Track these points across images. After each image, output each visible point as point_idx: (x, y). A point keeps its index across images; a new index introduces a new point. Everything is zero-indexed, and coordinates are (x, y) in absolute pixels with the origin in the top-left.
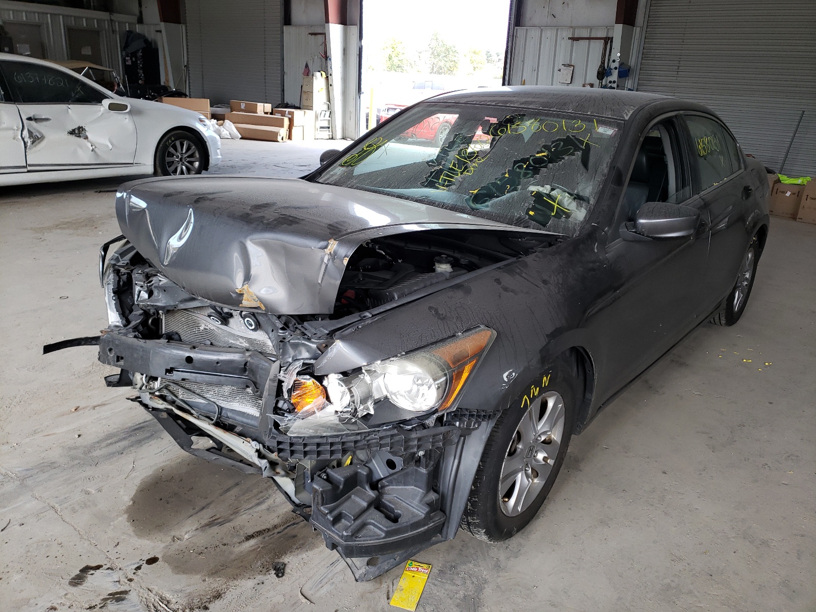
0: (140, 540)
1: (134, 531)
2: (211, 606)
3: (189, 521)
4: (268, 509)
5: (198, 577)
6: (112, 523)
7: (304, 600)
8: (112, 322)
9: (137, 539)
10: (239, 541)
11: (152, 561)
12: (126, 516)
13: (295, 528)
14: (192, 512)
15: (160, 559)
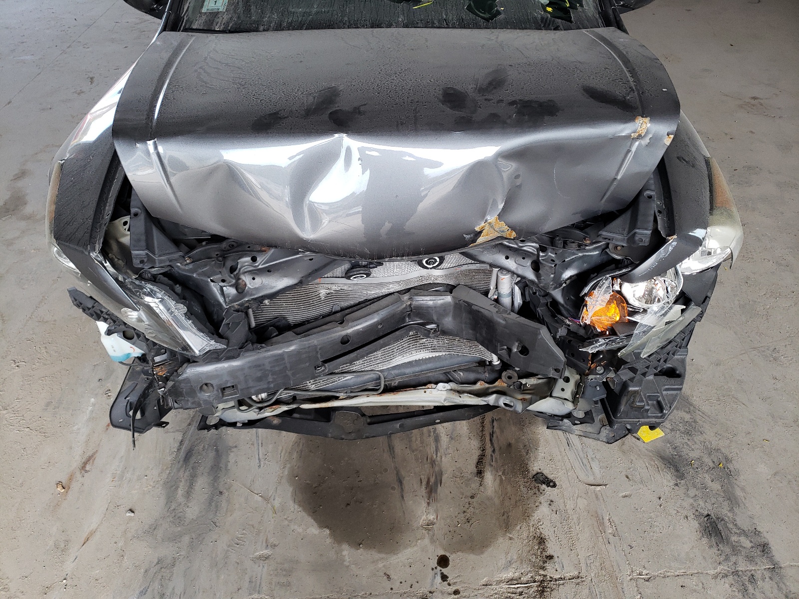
0: (400, 555)
1: (380, 552)
2: (550, 552)
3: (409, 502)
4: (451, 438)
5: (501, 540)
6: (346, 563)
7: (599, 488)
8: (200, 351)
9: (395, 557)
10: (478, 484)
11: (443, 561)
12: (345, 546)
13: (497, 437)
14: (397, 493)
15: (448, 555)
